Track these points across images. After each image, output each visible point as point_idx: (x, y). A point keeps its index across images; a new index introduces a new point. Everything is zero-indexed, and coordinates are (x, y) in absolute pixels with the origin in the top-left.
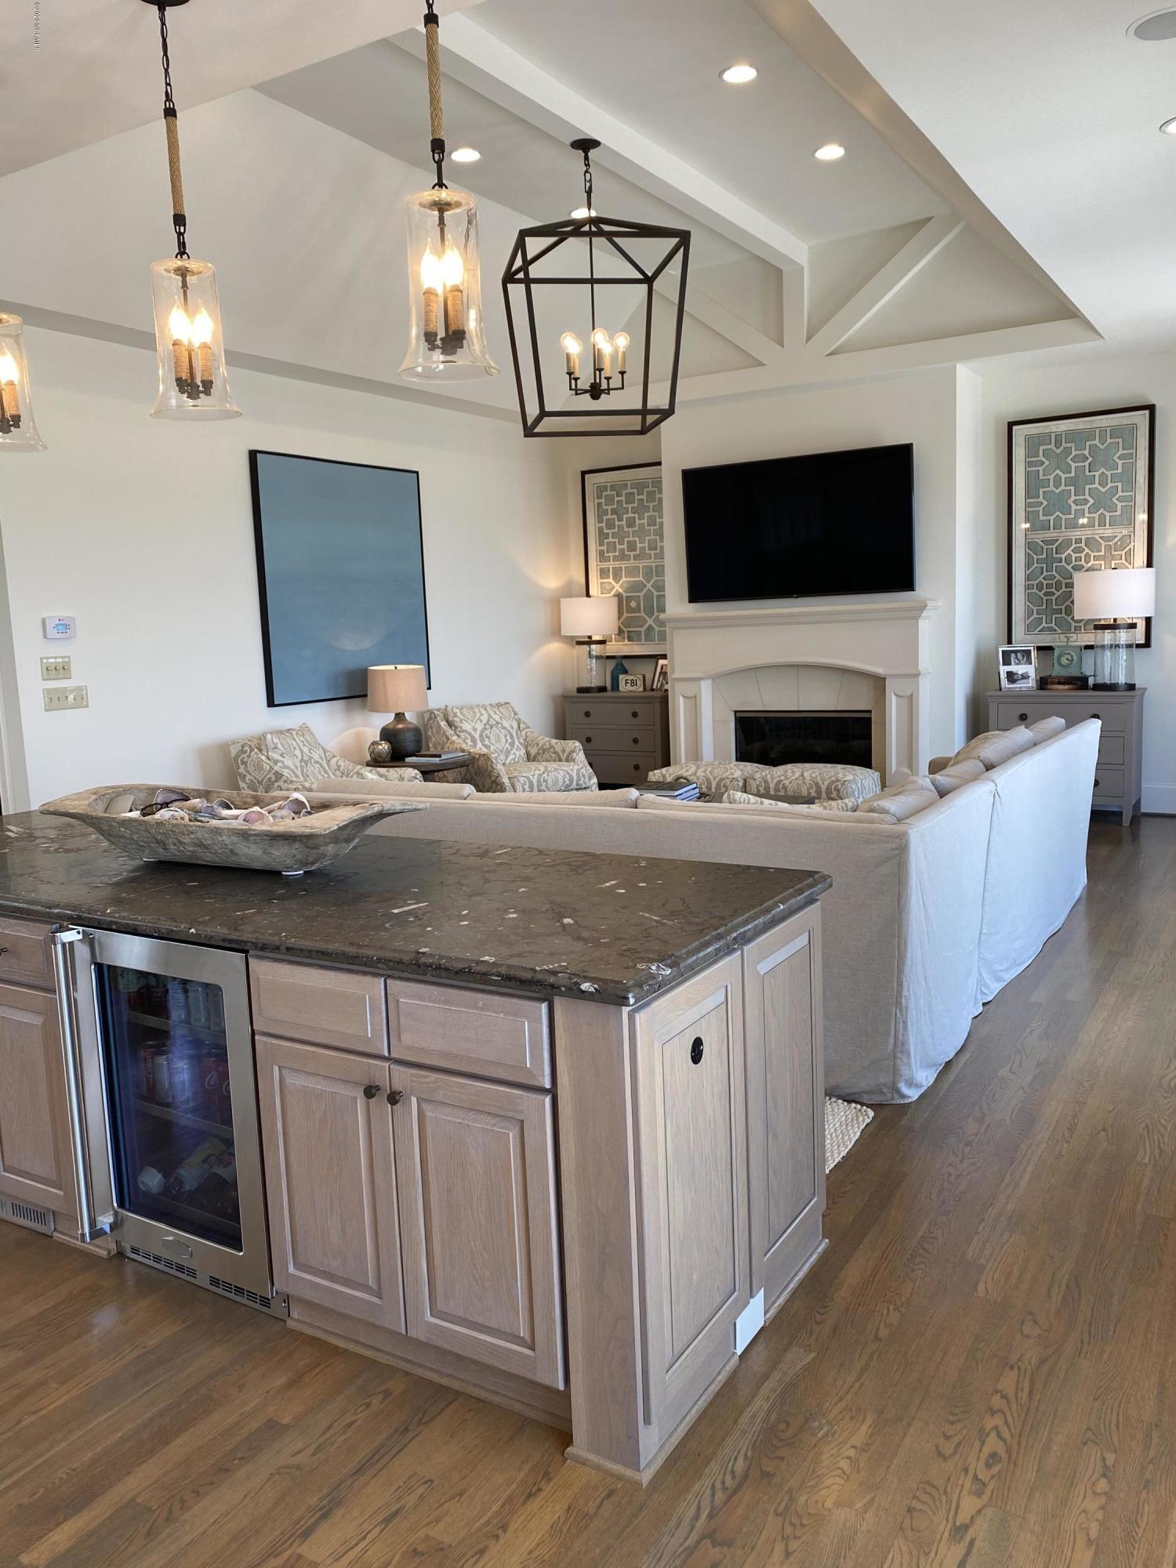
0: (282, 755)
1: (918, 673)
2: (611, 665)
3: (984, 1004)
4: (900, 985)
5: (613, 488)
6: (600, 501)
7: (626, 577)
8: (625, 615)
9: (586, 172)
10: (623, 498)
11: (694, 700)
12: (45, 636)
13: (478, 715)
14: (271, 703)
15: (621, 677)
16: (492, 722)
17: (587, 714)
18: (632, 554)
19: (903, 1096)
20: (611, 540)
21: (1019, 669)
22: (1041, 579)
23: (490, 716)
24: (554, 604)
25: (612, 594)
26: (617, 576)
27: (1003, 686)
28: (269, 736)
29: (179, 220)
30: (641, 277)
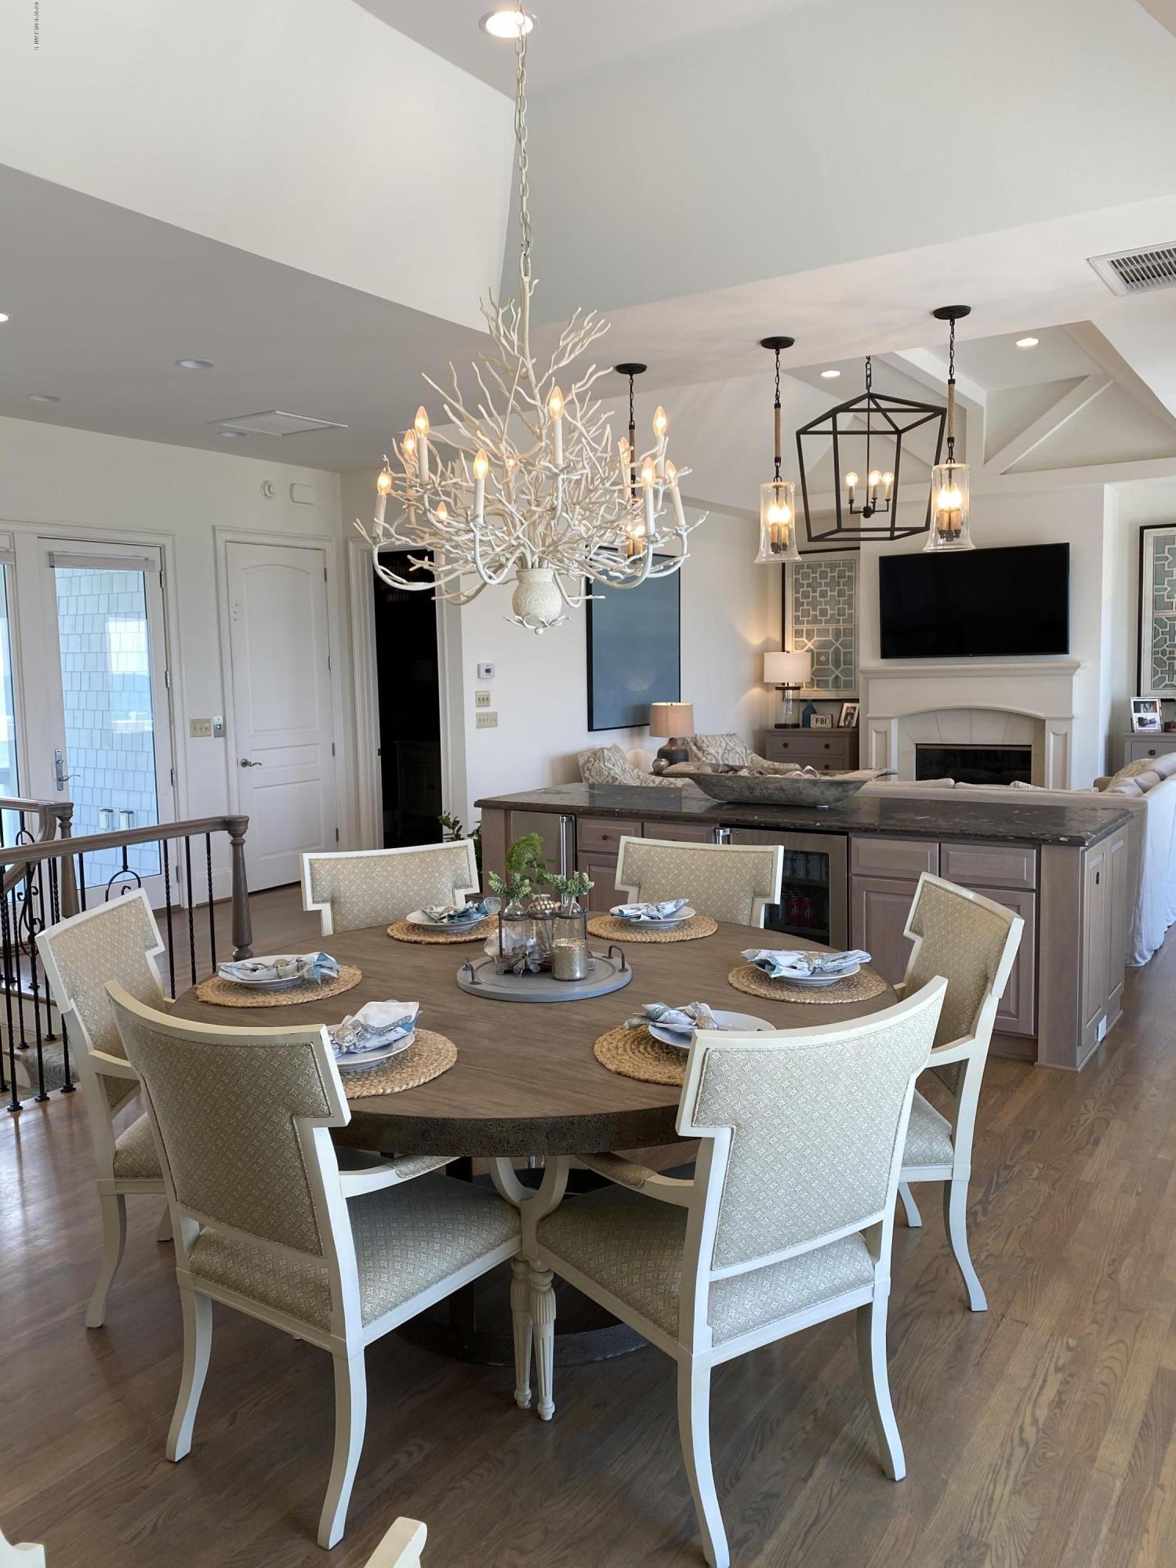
0: (613, 765)
1: (1069, 716)
2: (803, 706)
3: (1169, 927)
4: (1139, 893)
5: (809, 567)
6: (797, 576)
7: (817, 636)
8: (815, 667)
9: (868, 363)
10: (818, 575)
11: (885, 735)
12: (479, 677)
13: (719, 742)
14: (591, 728)
15: (812, 716)
16: (728, 748)
17: (785, 745)
18: (823, 618)
19: (1137, 962)
20: (806, 607)
21: (1148, 716)
22: (1165, 647)
23: (727, 744)
24: (760, 656)
25: (805, 649)
26: (809, 636)
27: (1135, 729)
28: (606, 751)
29: (778, 460)
30: (893, 430)
